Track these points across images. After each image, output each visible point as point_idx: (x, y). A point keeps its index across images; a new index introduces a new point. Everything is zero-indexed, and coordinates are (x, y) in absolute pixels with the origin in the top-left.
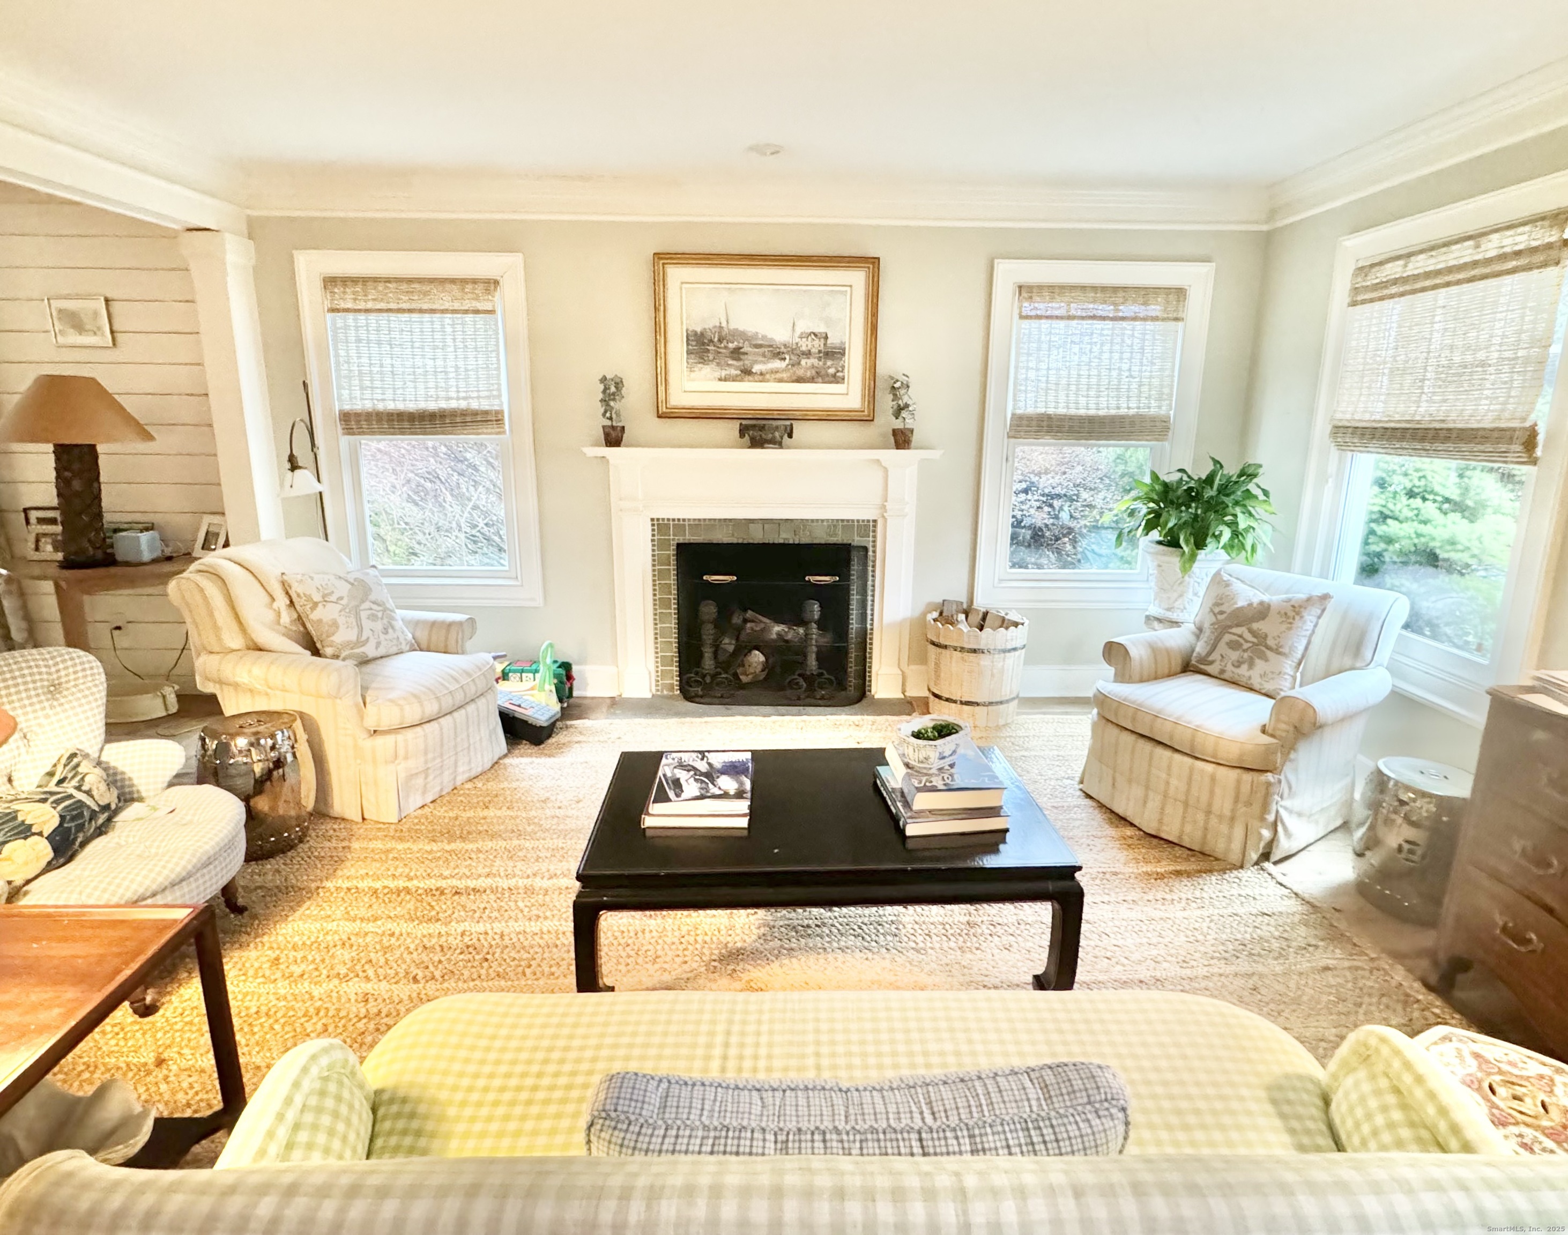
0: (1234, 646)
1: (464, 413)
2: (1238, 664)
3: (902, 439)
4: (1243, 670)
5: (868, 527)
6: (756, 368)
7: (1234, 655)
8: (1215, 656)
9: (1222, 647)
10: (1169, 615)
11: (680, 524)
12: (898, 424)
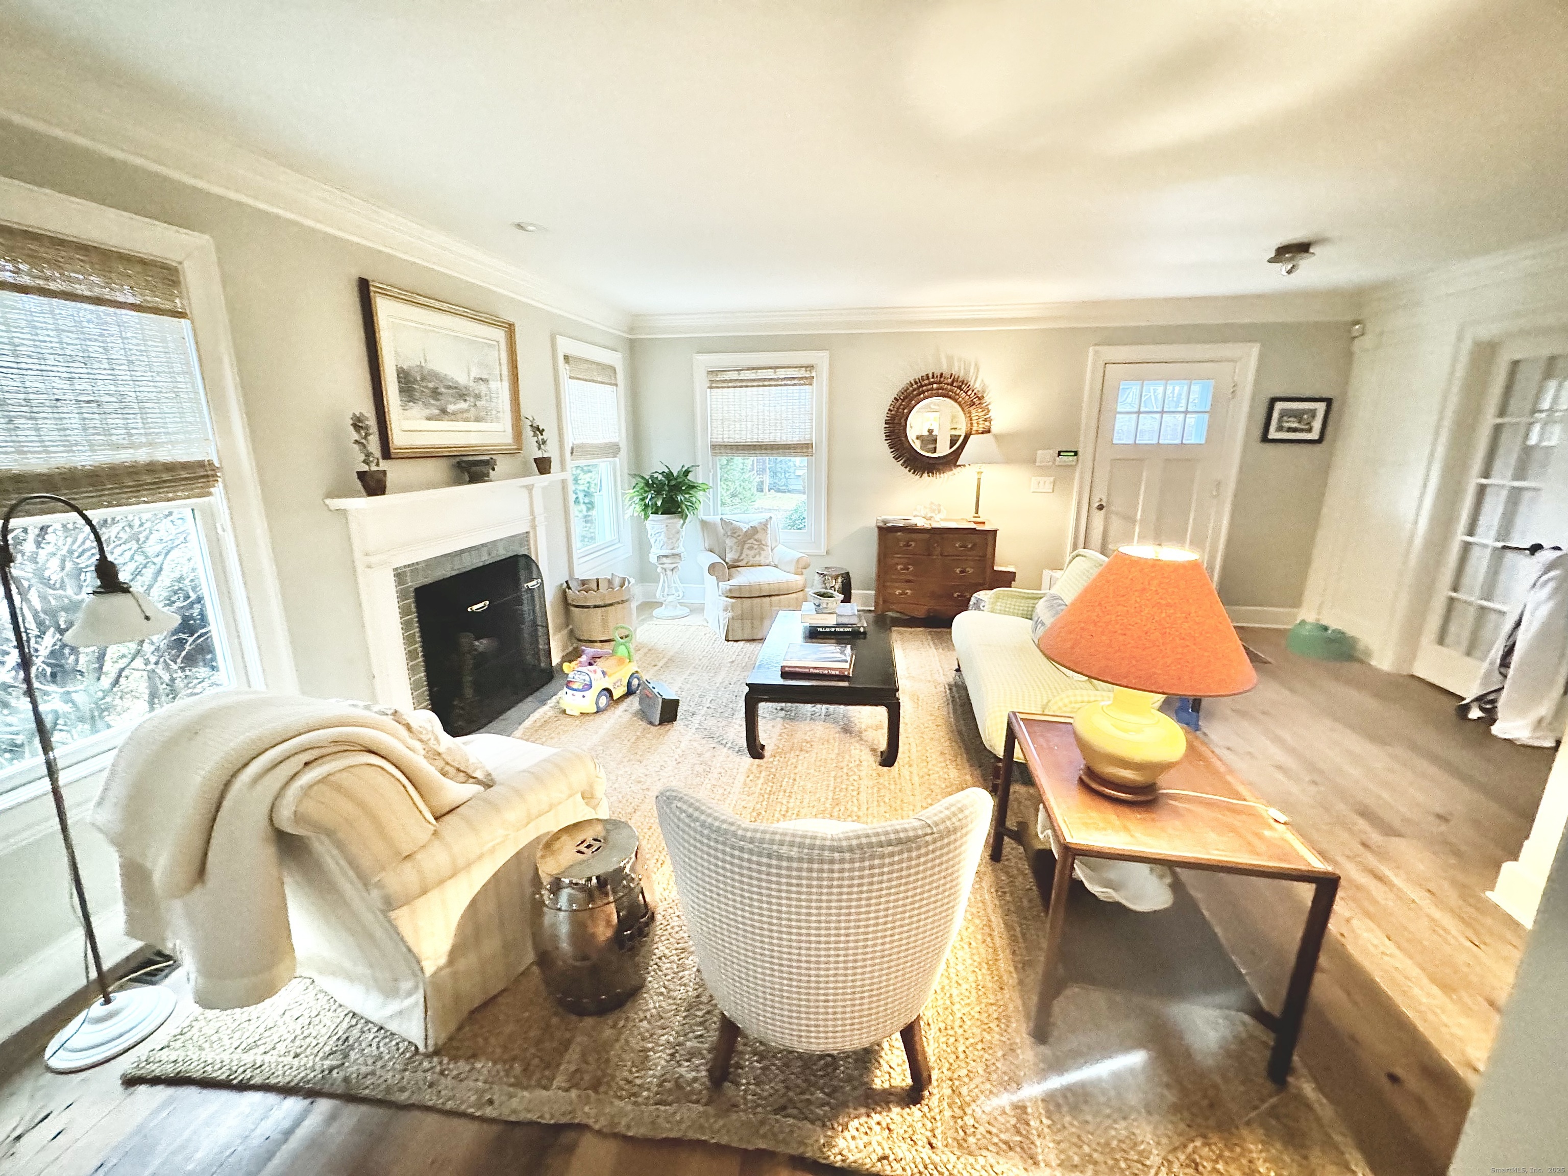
0: (751, 548)
1: (151, 468)
2: (754, 557)
3: (543, 465)
4: (757, 558)
5: (525, 538)
6: (451, 408)
7: (752, 553)
8: (743, 556)
9: (746, 551)
10: (674, 551)
11: (414, 568)
12: (539, 455)
